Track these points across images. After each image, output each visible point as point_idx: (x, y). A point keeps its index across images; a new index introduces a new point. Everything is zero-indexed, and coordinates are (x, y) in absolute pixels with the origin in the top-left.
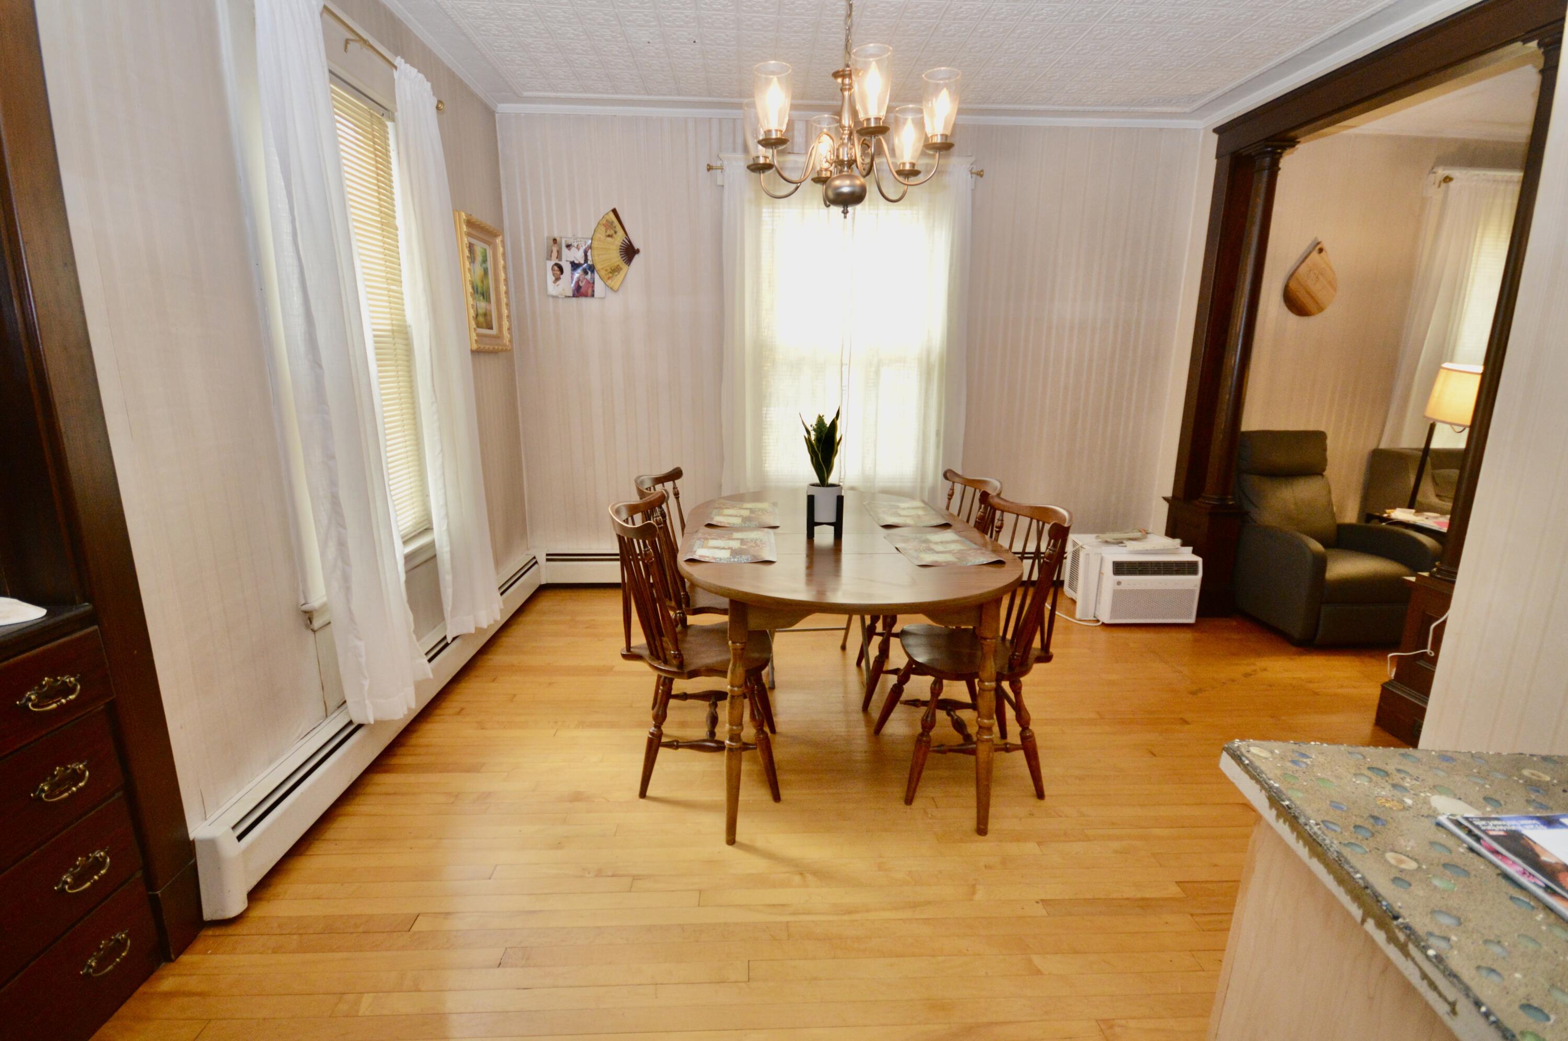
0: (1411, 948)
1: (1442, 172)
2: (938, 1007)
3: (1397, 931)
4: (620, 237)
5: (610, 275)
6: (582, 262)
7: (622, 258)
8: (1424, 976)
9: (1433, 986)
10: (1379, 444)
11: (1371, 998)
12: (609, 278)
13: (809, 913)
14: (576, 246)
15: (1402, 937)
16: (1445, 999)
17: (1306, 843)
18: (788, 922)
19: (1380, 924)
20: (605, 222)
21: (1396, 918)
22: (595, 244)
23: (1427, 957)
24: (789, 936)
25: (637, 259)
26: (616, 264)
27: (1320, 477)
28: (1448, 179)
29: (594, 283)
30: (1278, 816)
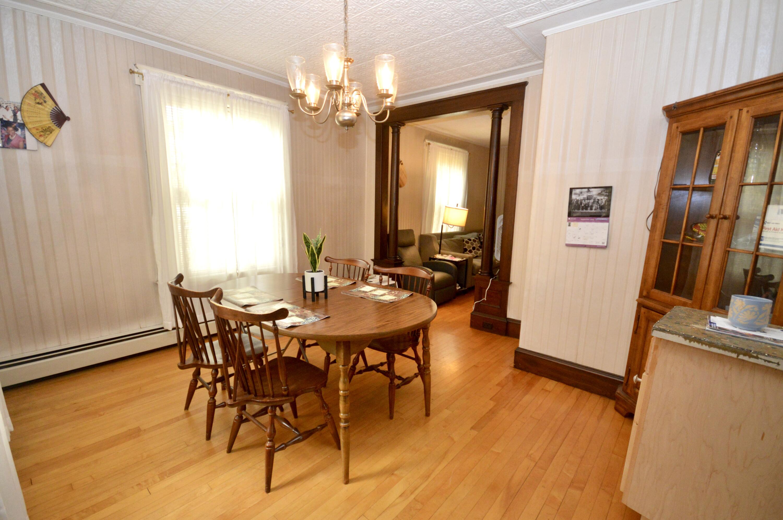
0: (759, 356)
1: (427, 141)
2: (493, 488)
3: (753, 354)
4: (50, 105)
5: (42, 133)
6: (12, 120)
7: (53, 121)
8: (765, 361)
9: (769, 362)
10: (421, 233)
11: (726, 378)
12: (41, 136)
13: (416, 489)
14: (5, 106)
15: (755, 355)
16: (775, 363)
17: (706, 345)
18: (414, 498)
19: (745, 355)
20: (34, 92)
21: (751, 351)
22: (25, 107)
23: (766, 356)
24: (422, 503)
25: (66, 124)
26: (47, 126)
27: (414, 246)
28: (429, 144)
29: (25, 138)
30: (690, 341)
